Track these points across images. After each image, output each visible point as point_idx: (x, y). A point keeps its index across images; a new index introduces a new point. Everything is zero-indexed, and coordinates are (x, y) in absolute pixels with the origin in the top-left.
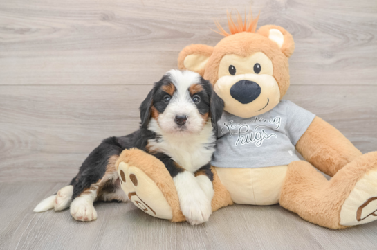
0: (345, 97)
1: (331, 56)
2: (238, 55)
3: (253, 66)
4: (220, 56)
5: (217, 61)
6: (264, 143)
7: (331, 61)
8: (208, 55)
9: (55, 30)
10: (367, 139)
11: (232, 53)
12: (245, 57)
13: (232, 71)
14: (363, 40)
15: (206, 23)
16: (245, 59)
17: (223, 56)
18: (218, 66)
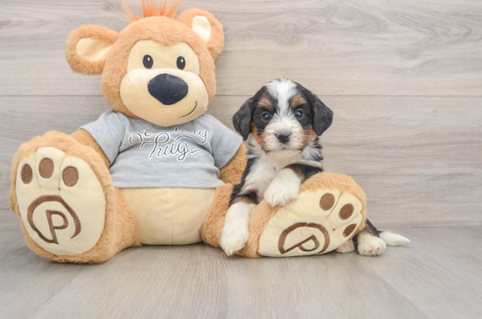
0: (435, 112)
1: (413, 56)
2: (157, 42)
3: (176, 59)
4: (132, 42)
5: (128, 48)
6: (187, 158)
7: (414, 63)
8: (110, 41)
9: (43, 23)
10: (468, 170)
11: (150, 39)
12: (166, 45)
13: (148, 62)
14: (456, 35)
15: (244, 13)
16: (166, 48)
17: (135, 43)
18: (128, 55)
